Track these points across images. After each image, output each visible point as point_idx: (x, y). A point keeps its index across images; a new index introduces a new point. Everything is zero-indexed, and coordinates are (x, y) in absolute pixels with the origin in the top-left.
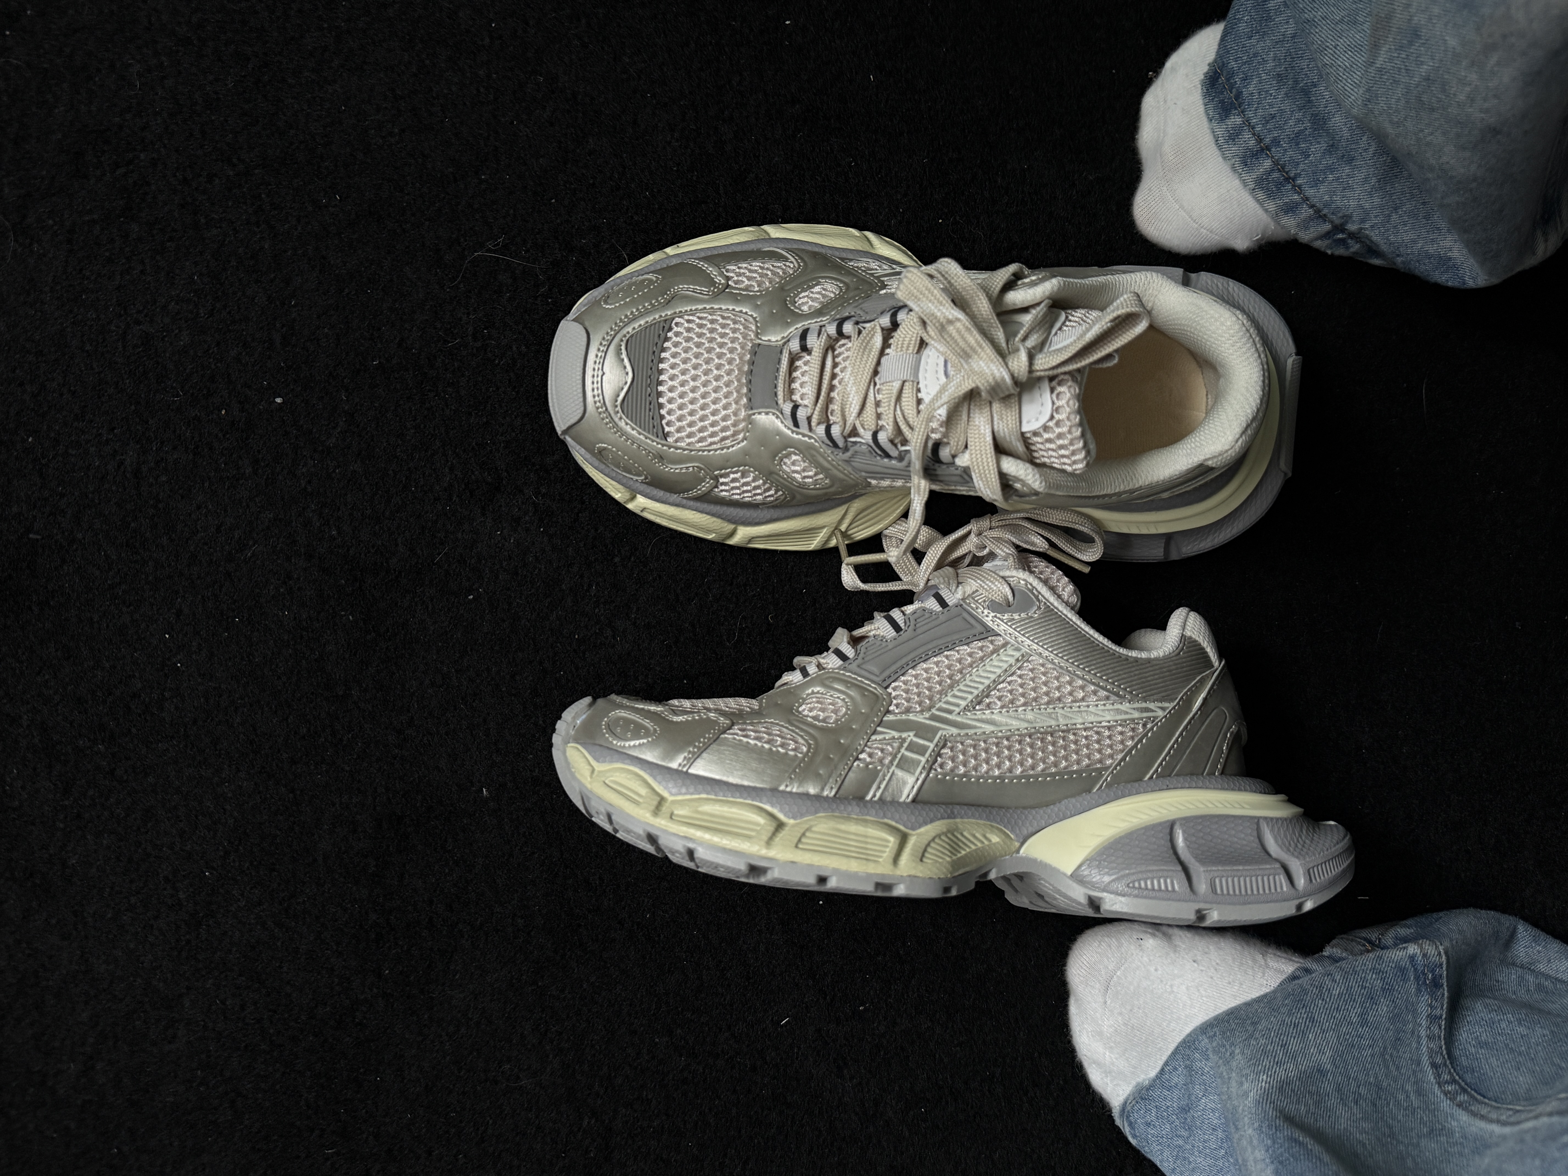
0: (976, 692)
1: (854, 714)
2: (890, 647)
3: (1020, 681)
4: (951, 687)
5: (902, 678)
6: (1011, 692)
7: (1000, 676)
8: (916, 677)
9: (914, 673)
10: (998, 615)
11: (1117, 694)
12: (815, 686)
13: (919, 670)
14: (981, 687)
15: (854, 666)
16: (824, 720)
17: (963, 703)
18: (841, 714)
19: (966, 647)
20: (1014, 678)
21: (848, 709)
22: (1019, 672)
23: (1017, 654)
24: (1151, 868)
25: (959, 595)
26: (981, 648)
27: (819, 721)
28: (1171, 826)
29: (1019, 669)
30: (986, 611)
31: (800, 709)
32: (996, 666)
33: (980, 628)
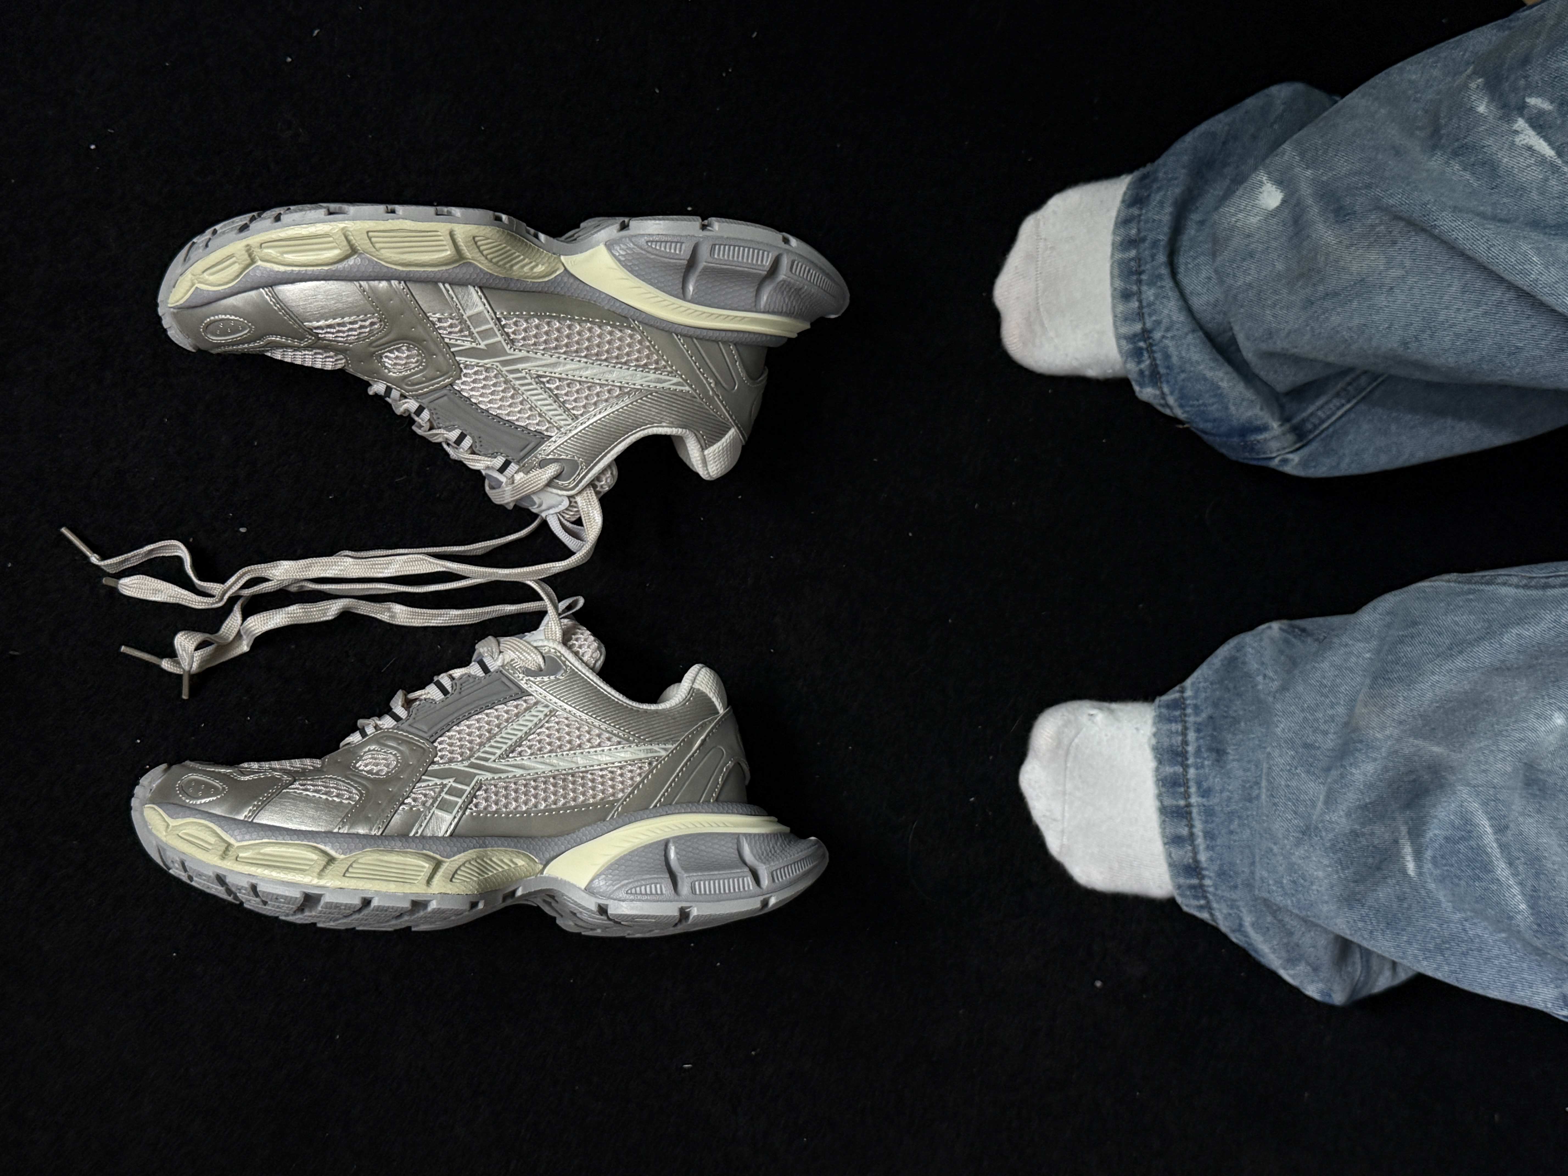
0: (510, 742)
1: (403, 766)
2: (438, 708)
3: (547, 732)
4: (489, 739)
5: (448, 734)
6: (540, 742)
7: (531, 729)
8: (459, 732)
9: (458, 728)
10: (532, 679)
11: (627, 740)
12: (371, 745)
13: (462, 727)
14: (515, 738)
15: (405, 726)
16: (377, 773)
17: (499, 752)
18: (391, 767)
19: (503, 706)
20: (543, 730)
21: (398, 762)
22: (547, 725)
23: (546, 710)
24: (644, 877)
25: (499, 663)
26: (516, 707)
27: (372, 774)
28: (666, 843)
29: (547, 722)
30: (521, 676)
31: (357, 765)
32: (527, 721)
33: (515, 690)
